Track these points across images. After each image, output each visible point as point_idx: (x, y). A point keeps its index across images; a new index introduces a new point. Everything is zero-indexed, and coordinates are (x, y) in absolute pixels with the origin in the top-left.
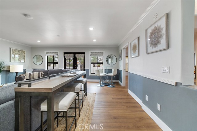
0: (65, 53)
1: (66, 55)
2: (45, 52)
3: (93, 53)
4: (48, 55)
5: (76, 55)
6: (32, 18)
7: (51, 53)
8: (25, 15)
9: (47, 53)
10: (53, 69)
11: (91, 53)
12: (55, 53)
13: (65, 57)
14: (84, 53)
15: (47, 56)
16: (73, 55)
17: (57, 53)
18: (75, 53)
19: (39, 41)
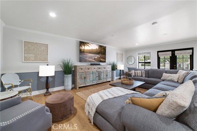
0: (158, 52)
2: (137, 53)
5: (176, 52)
7: (143, 54)
9: (139, 54)
10: (145, 68)
12: (147, 53)
13: (159, 56)
15: (138, 57)
16: (170, 53)
17: (149, 53)
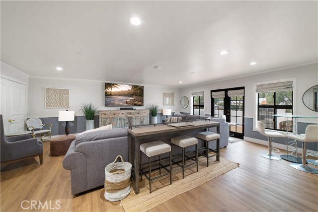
0: (212, 91)
1: (213, 94)
2: (191, 92)
3: (263, 85)
4: (194, 96)
5: (229, 93)
6: (160, 67)
7: (197, 93)
8: (155, 67)
9: (193, 94)
10: (199, 114)
11: (257, 86)
12: (200, 93)
13: (213, 97)
14: (243, 88)
15: (192, 98)
16: (223, 93)
17: (202, 93)
18: (226, 90)
19: (180, 82)
